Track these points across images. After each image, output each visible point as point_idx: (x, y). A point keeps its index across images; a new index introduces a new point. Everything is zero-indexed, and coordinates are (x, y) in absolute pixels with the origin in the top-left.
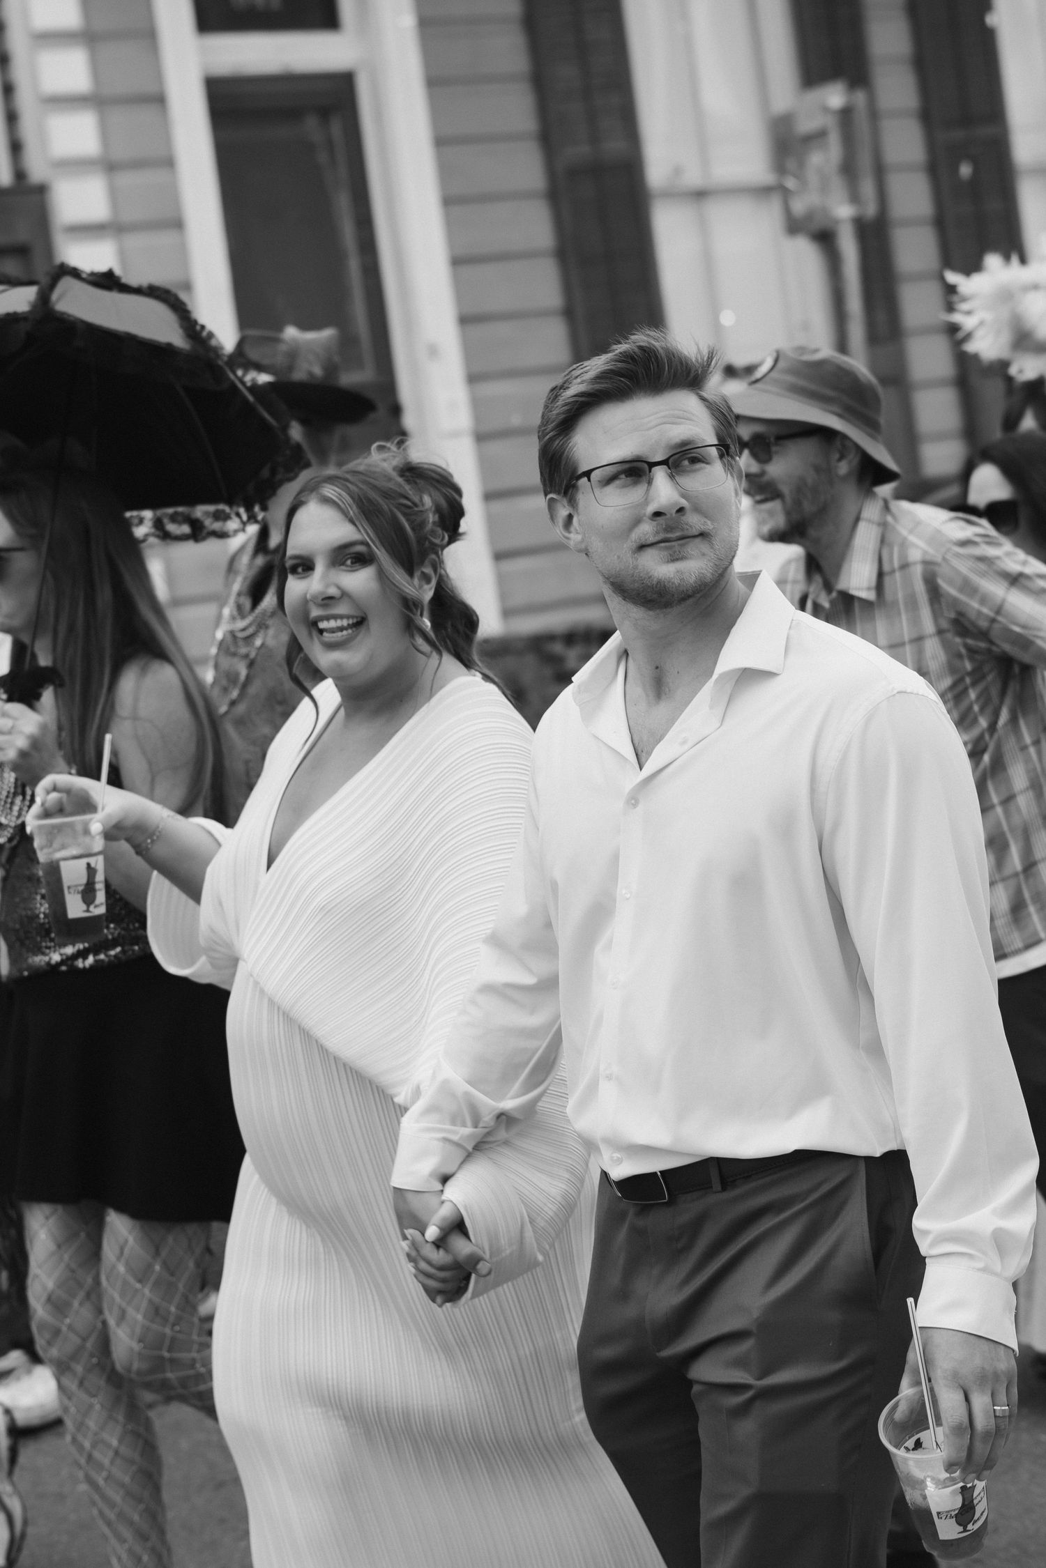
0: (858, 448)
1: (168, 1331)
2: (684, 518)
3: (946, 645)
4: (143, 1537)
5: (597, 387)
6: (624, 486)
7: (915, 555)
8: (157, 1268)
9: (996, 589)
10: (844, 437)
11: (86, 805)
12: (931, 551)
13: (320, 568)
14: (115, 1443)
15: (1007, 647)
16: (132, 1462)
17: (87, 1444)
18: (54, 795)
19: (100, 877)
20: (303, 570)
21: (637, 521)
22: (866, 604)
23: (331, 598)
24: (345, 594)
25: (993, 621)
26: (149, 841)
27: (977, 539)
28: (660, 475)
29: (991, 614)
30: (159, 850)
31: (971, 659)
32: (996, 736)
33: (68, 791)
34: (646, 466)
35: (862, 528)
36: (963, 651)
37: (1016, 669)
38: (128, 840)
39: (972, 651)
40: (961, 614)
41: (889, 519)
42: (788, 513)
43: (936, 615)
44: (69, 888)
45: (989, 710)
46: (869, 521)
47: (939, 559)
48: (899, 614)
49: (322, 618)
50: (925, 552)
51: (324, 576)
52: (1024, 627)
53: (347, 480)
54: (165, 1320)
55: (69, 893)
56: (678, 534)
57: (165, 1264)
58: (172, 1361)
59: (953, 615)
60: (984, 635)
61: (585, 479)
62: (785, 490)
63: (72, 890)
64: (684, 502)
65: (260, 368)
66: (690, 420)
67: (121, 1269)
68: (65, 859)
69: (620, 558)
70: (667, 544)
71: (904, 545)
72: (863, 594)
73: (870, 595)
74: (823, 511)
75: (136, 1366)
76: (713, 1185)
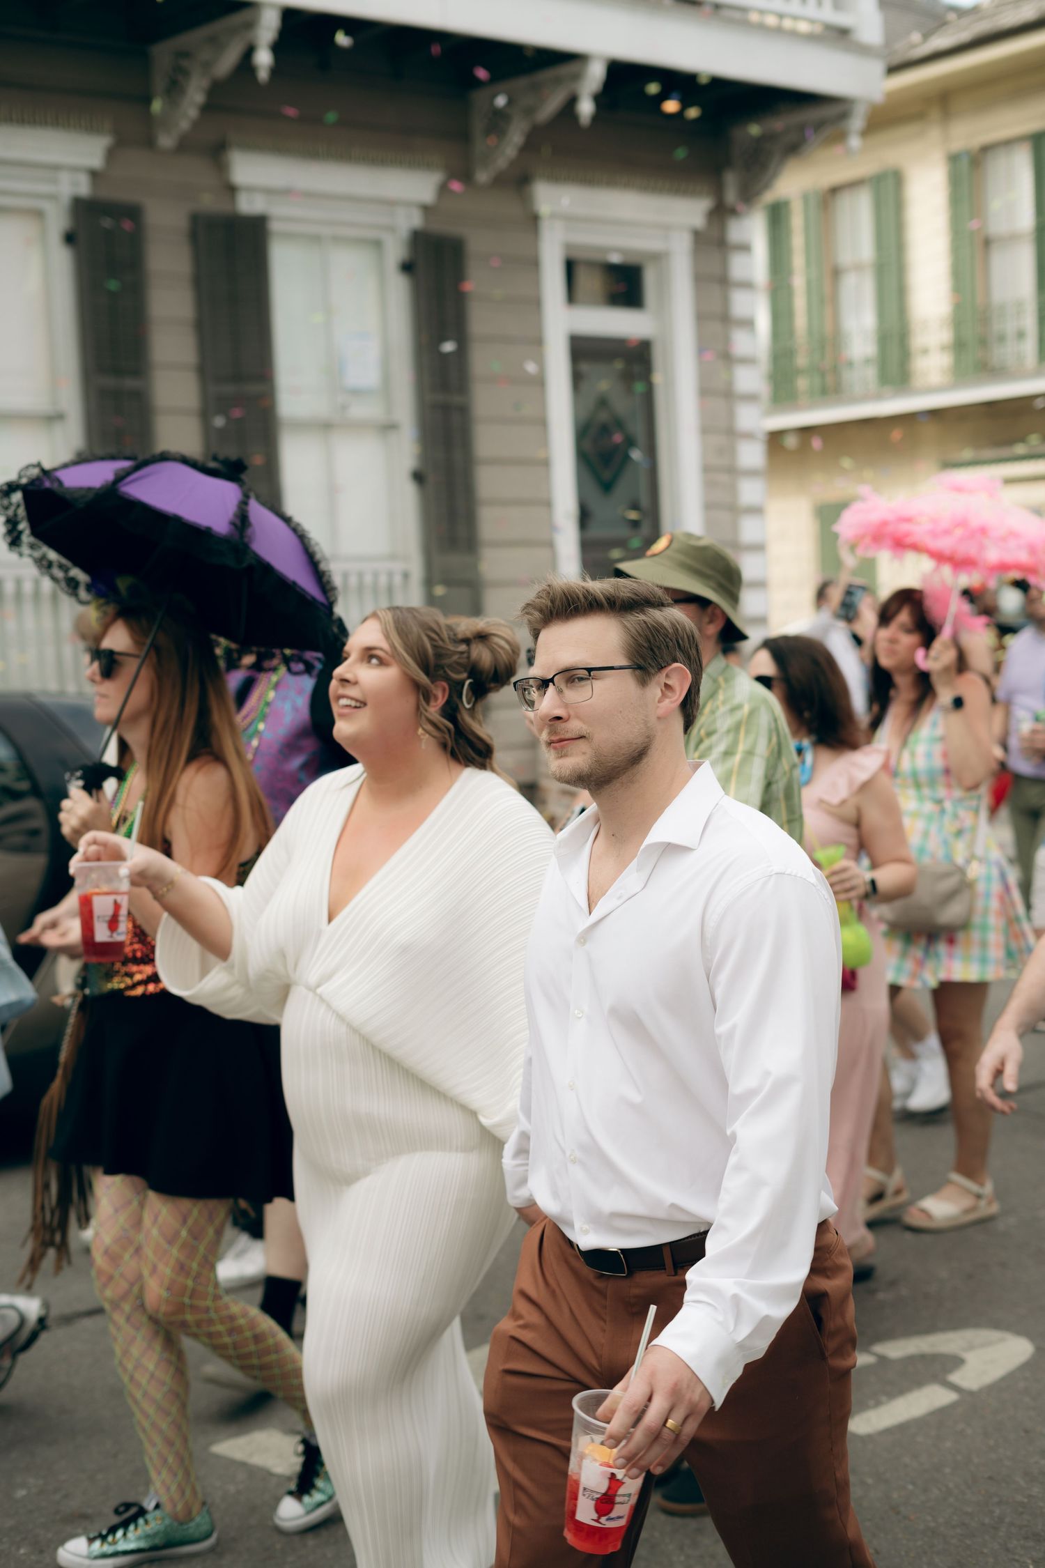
1: (190, 1283)
4: (170, 1443)
8: (184, 1233)
11: (118, 856)
14: (151, 1367)
16: (163, 1384)
17: (130, 1366)
18: (94, 848)
19: (123, 912)
26: (165, 889)
30: (172, 898)
33: (105, 845)
38: (149, 887)
44: (99, 917)
54: (188, 1274)
57: (190, 1232)
58: (192, 1307)
63: (100, 919)
67: (155, 1232)
68: (98, 894)
75: (163, 1308)
76: (667, 1267)
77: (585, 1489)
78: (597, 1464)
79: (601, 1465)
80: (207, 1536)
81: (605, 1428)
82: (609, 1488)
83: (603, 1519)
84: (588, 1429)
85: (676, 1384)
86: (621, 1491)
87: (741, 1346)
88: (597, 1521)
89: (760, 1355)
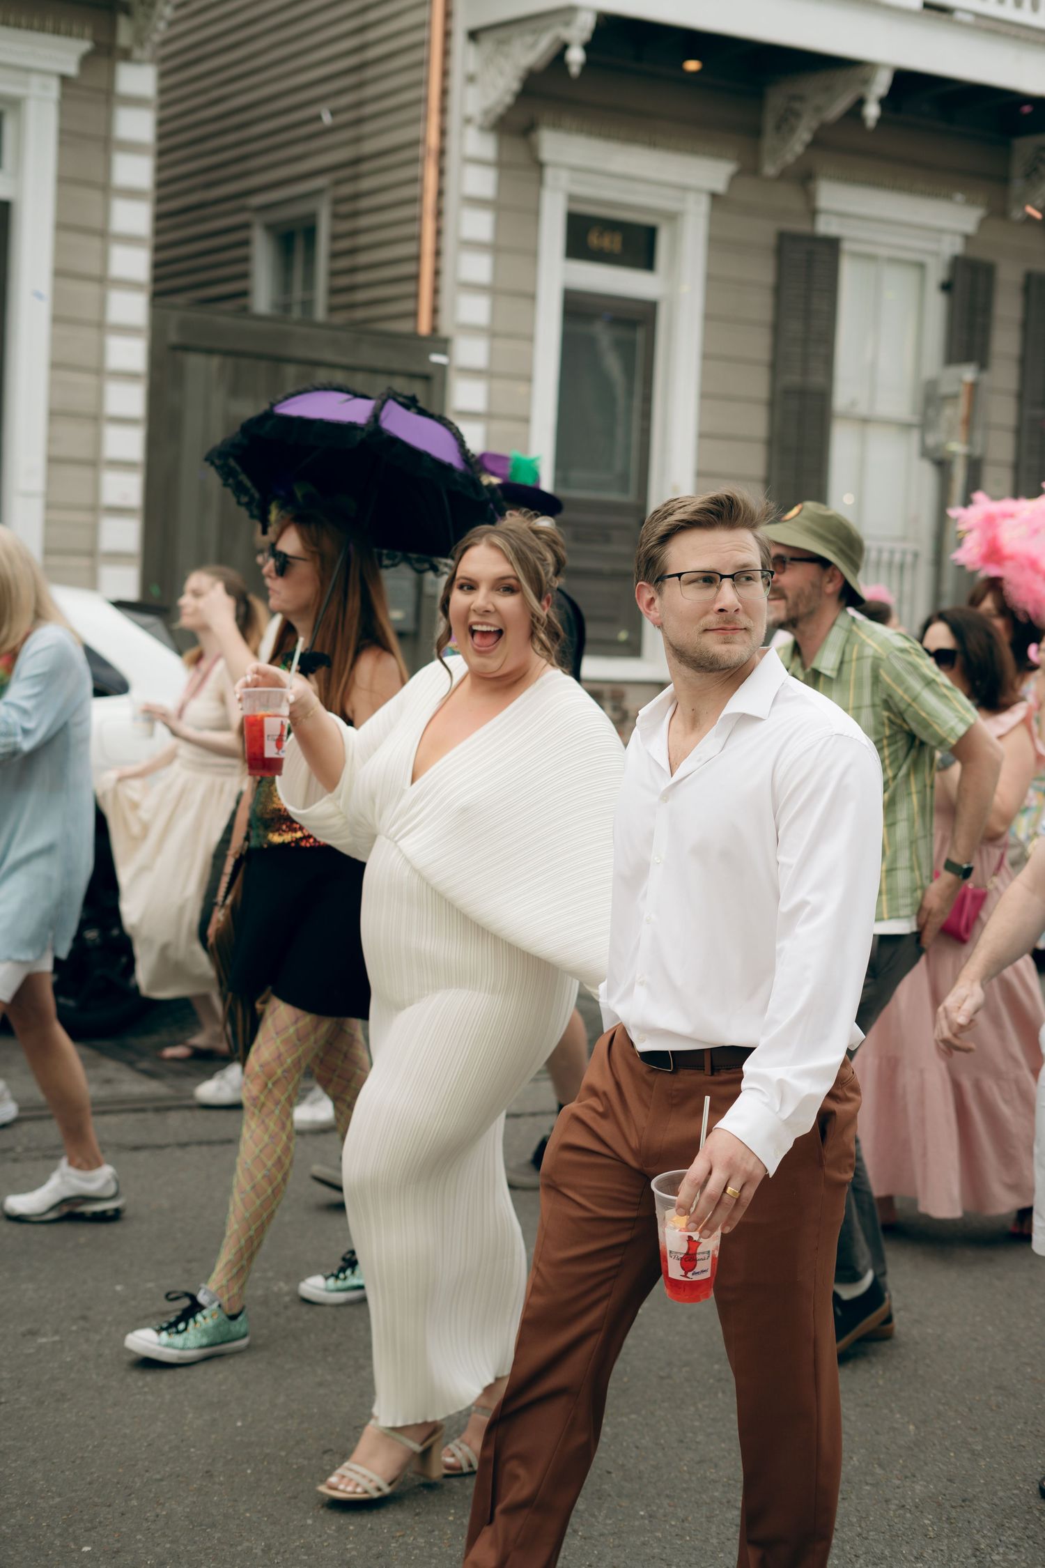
0: (842, 575)
2: (737, 615)
3: (876, 715)
5: (695, 518)
6: (700, 588)
7: (868, 652)
9: (917, 686)
10: (836, 568)
12: (880, 650)
13: (483, 590)
15: (913, 726)
20: (468, 589)
21: (706, 613)
22: (829, 679)
23: (487, 611)
24: (497, 611)
25: (909, 705)
26: (304, 716)
27: (912, 651)
28: (727, 583)
29: (909, 700)
30: (307, 725)
31: (890, 728)
32: (896, 782)
34: (719, 577)
35: (835, 629)
36: (886, 721)
37: (917, 742)
39: (891, 722)
40: (890, 696)
41: (854, 628)
42: (788, 610)
43: (873, 693)
44: (268, 736)
45: (896, 764)
46: (840, 627)
47: (885, 657)
48: (849, 689)
49: (477, 623)
50: (876, 651)
51: (486, 597)
52: (928, 714)
53: (508, 535)
55: (268, 739)
56: (732, 626)
59: (884, 696)
60: (900, 714)
61: (677, 578)
62: (790, 594)
63: (270, 738)
64: (740, 606)
65: (494, 474)
66: (750, 550)
68: (269, 716)
69: (688, 636)
70: (724, 631)
71: (863, 644)
72: (828, 673)
73: (833, 674)
74: (811, 614)
76: (705, 1068)
77: (671, 1252)
78: (677, 1230)
79: (680, 1231)
80: (244, 1336)
81: (675, 1200)
82: (689, 1249)
83: (690, 1274)
84: (668, 1204)
85: (731, 1159)
86: (700, 1249)
87: (787, 1123)
88: (685, 1276)
89: (807, 1129)
